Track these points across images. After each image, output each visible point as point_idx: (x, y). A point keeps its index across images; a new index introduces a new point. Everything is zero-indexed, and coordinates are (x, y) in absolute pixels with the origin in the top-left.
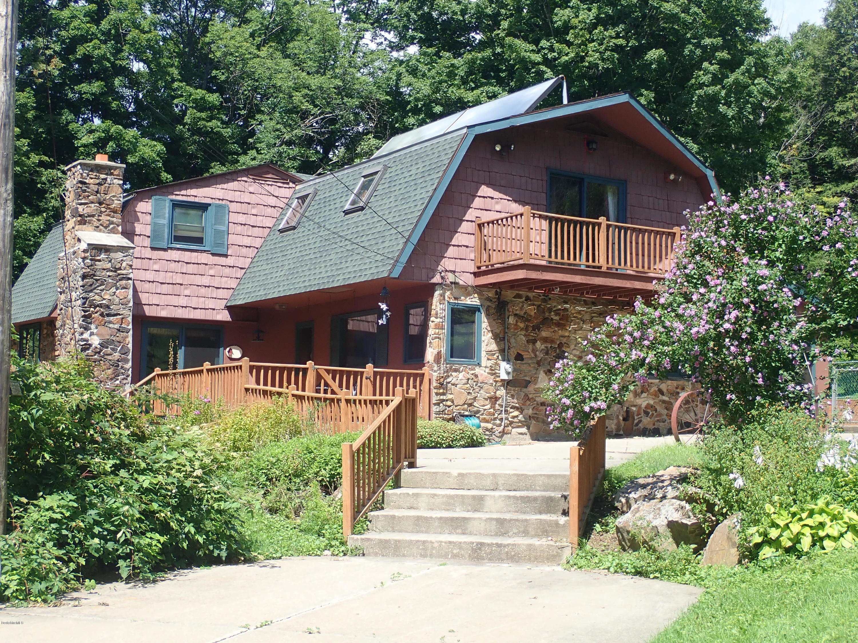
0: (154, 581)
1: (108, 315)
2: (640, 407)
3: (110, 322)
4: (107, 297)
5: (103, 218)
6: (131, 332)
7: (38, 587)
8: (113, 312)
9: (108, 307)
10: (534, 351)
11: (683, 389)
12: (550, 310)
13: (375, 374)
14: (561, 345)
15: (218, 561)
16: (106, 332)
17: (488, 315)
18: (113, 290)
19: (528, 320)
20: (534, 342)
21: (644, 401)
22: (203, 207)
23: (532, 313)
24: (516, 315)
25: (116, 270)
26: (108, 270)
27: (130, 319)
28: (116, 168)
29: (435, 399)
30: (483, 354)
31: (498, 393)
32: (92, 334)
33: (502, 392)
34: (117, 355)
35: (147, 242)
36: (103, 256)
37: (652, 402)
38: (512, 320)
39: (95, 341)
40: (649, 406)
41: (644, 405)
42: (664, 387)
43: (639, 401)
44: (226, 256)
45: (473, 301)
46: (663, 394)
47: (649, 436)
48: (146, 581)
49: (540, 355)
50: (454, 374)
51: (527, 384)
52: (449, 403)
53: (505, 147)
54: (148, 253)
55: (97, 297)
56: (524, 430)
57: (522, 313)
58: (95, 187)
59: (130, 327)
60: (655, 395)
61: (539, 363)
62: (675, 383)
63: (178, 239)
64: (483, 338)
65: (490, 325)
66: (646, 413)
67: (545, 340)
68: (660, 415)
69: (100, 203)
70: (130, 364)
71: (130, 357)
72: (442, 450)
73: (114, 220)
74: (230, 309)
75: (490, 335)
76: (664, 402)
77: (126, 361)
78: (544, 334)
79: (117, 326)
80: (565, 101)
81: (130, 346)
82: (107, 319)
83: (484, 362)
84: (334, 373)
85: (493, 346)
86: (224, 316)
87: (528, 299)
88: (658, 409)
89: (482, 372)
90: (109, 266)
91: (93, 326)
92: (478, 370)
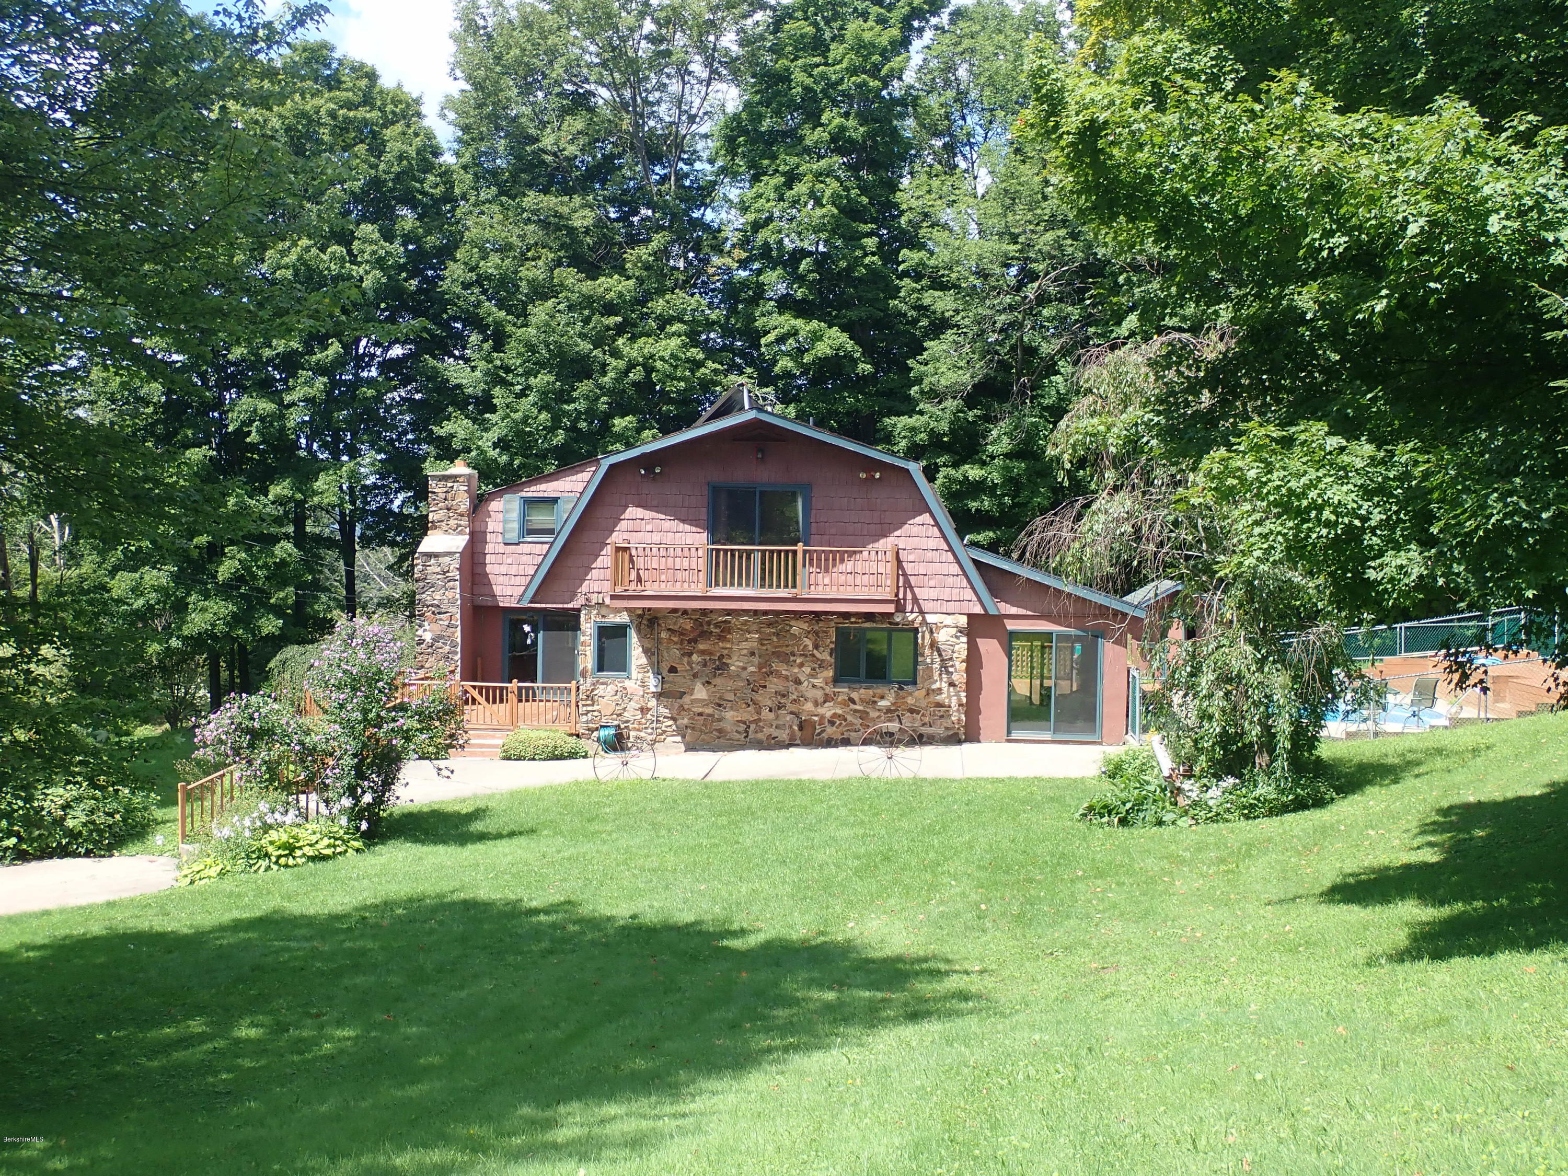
1: (439, 613)
2: (822, 717)
3: (440, 619)
4: (437, 597)
5: (452, 521)
6: (459, 628)
8: (443, 610)
9: (438, 606)
10: (689, 663)
11: (882, 697)
12: (709, 623)
13: (520, 689)
14: (722, 657)
16: (437, 628)
17: (639, 631)
18: (443, 590)
19: (682, 634)
20: (690, 655)
21: (828, 711)
22: (554, 499)
23: (688, 627)
24: (669, 630)
26: (438, 573)
27: (459, 614)
28: (460, 476)
29: (582, 709)
30: (633, 667)
31: (650, 705)
32: (424, 630)
33: (653, 703)
34: (447, 648)
35: (500, 538)
36: (433, 561)
37: (839, 712)
38: (663, 635)
39: (428, 637)
40: (835, 715)
41: (828, 714)
42: (855, 695)
43: (820, 710)
45: (623, 620)
46: (854, 702)
47: (836, 746)
49: (697, 668)
50: (602, 687)
51: (682, 695)
52: (595, 714)
53: (650, 470)
54: (501, 548)
55: (428, 598)
56: (679, 739)
57: (676, 628)
58: (443, 495)
59: (459, 621)
60: (844, 704)
61: (695, 676)
62: (871, 692)
63: (531, 532)
64: (634, 652)
65: (641, 639)
66: (832, 723)
67: (703, 652)
68: (852, 724)
69: (448, 509)
70: (459, 655)
71: (459, 649)
73: (462, 522)
75: (641, 649)
76: (856, 711)
78: (701, 647)
79: (447, 623)
80: (747, 406)
81: (459, 640)
82: (438, 616)
83: (634, 674)
85: (644, 661)
87: (685, 613)
88: (849, 718)
89: (632, 685)
90: (439, 569)
91: (425, 623)
92: (627, 683)
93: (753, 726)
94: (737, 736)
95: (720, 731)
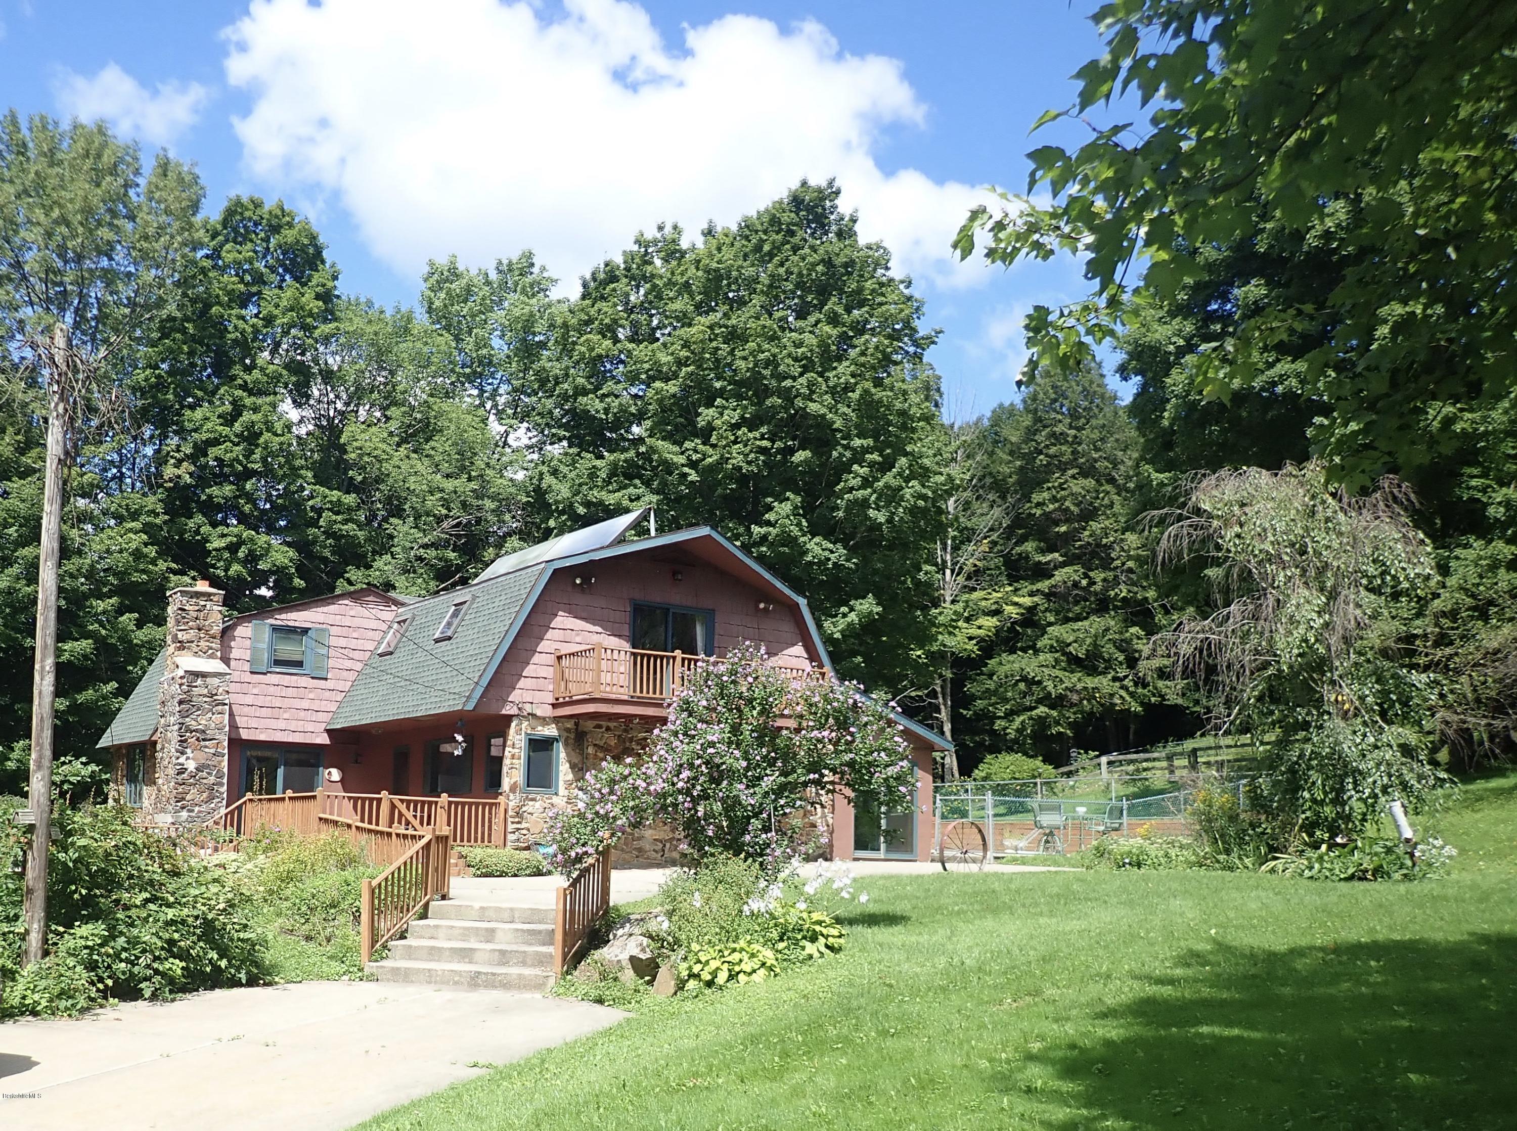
0: (173, 1000)
1: (204, 740)
3: (206, 747)
4: (203, 722)
5: (203, 643)
6: (226, 757)
7: (63, 1004)
8: (209, 737)
9: (204, 731)
12: (631, 740)
13: (450, 803)
15: (238, 984)
16: (202, 757)
17: (566, 745)
18: (210, 715)
19: (607, 750)
22: (305, 631)
23: (612, 743)
24: (595, 745)
25: (212, 695)
26: (205, 696)
27: (226, 744)
28: (215, 594)
29: (511, 827)
30: (561, 783)
32: (188, 758)
35: (247, 667)
36: (199, 682)
38: (591, 750)
39: (191, 766)
44: (326, 679)
45: (551, 731)
48: (165, 1000)
50: (531, 803)
52: (524, 832)
53: (586, 581)
54: (248, 677)
55: (193, 723)
57: (601, 743)
58: (195, 614)
59: (226, 751)
63: (278, 663)
64: (561, 768)
65: (568, 754)
69: (200, 630)
70: (225, 787)
71: (225, 781)
72: (507, 879)
73: (213, 645)
74: (328, 731)
75: (568, 765)
77: (222, 784)
79: (212, 751)
80: (653, 533)
81: (226, 770)
82: (202, 743)
83: (562, 791)
84: (408, 802)
85: (570, 776)
86: (324, 739)
87: (608, 729)
89: (559, 801)
90: (205, 691)
91: (189, 751)
92: (555, 800)
93: (668, 845)
94: (654, 855)
95: (640, 850)
